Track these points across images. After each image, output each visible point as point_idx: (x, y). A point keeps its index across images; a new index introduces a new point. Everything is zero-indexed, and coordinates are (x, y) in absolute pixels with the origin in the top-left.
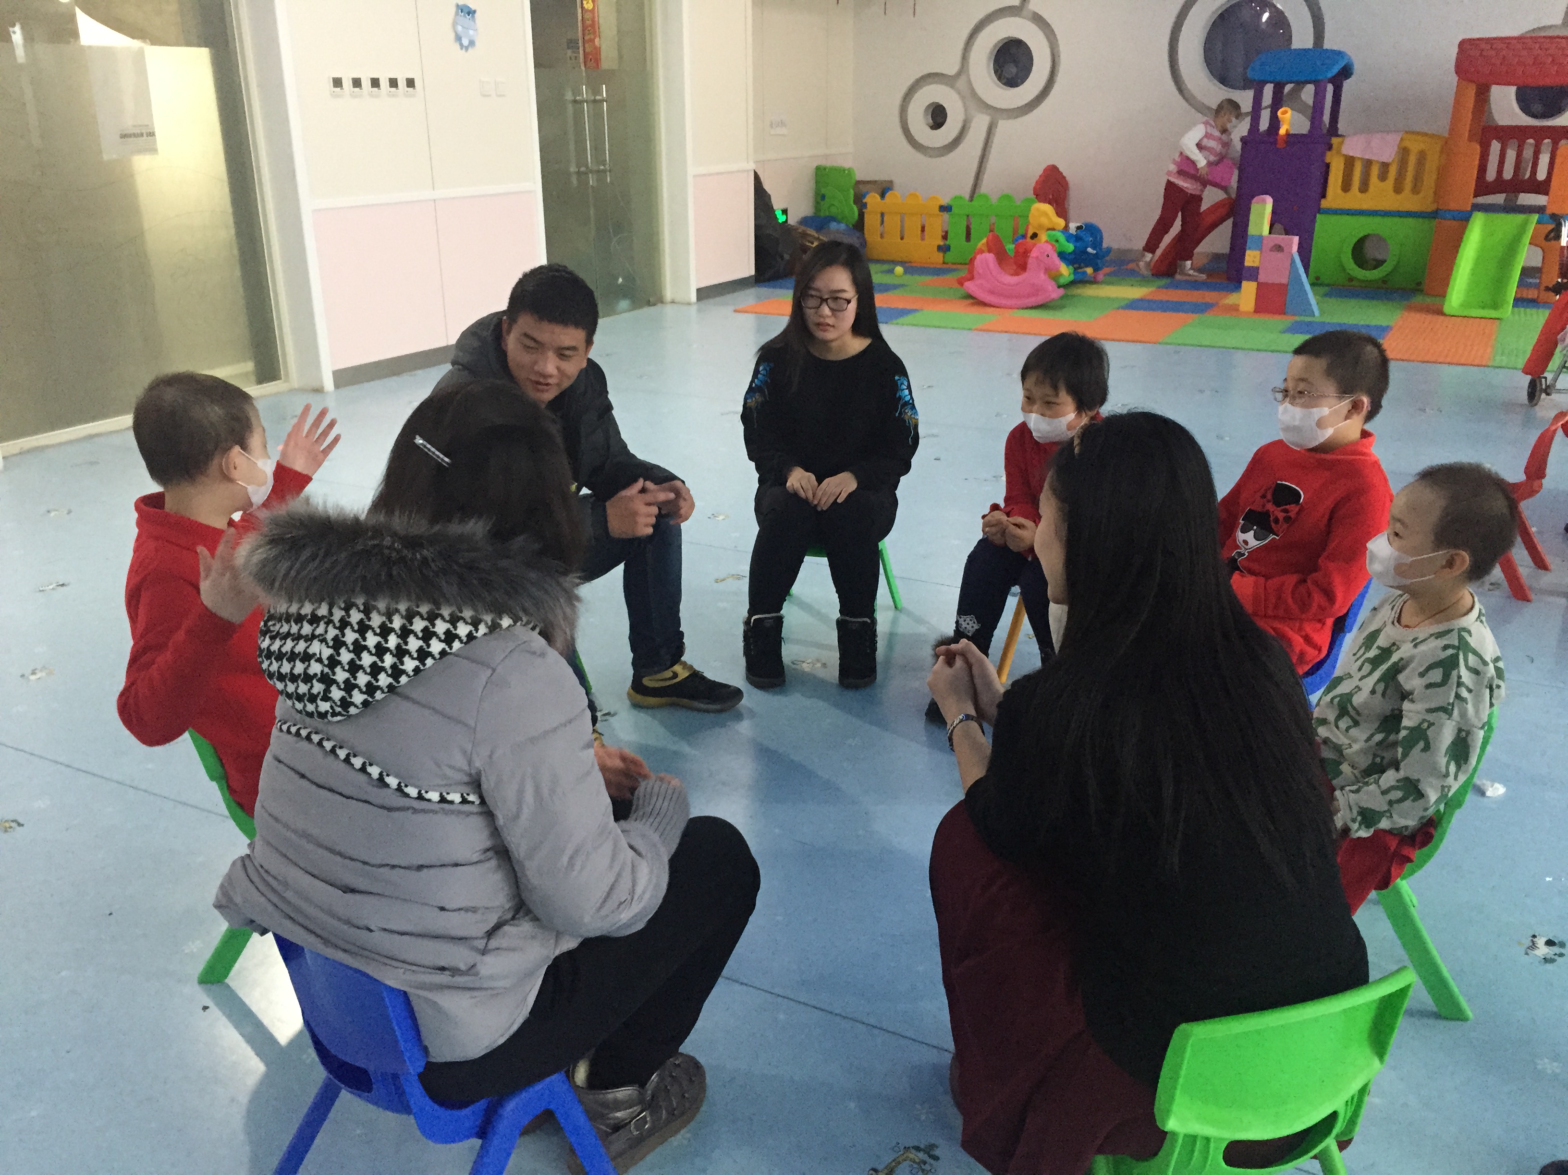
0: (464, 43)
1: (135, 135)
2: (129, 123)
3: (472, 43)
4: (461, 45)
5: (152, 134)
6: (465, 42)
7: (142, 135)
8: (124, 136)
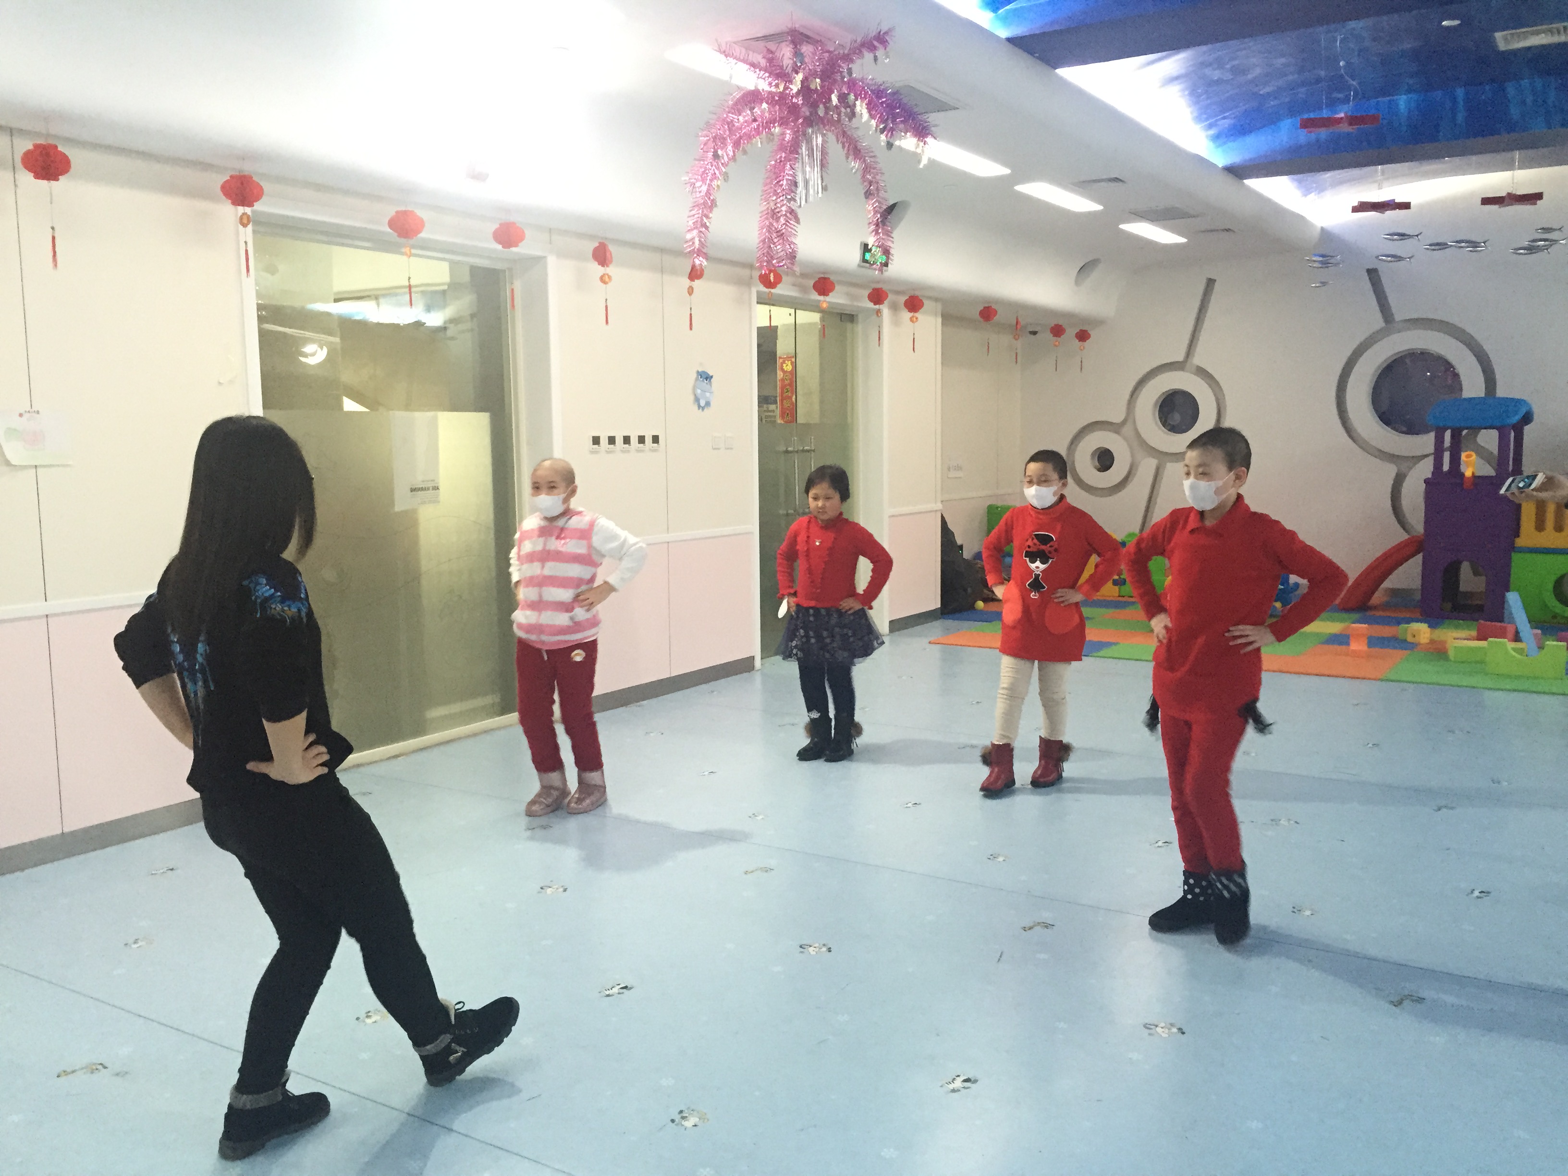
0: (702, 405)
1: (422, 489)
2: (419, 480)
3: (708, 404)
4: (699, 406)
5: (436, 488)
6: (702, 403)
7: (428, 489)
8: (412, 490)
